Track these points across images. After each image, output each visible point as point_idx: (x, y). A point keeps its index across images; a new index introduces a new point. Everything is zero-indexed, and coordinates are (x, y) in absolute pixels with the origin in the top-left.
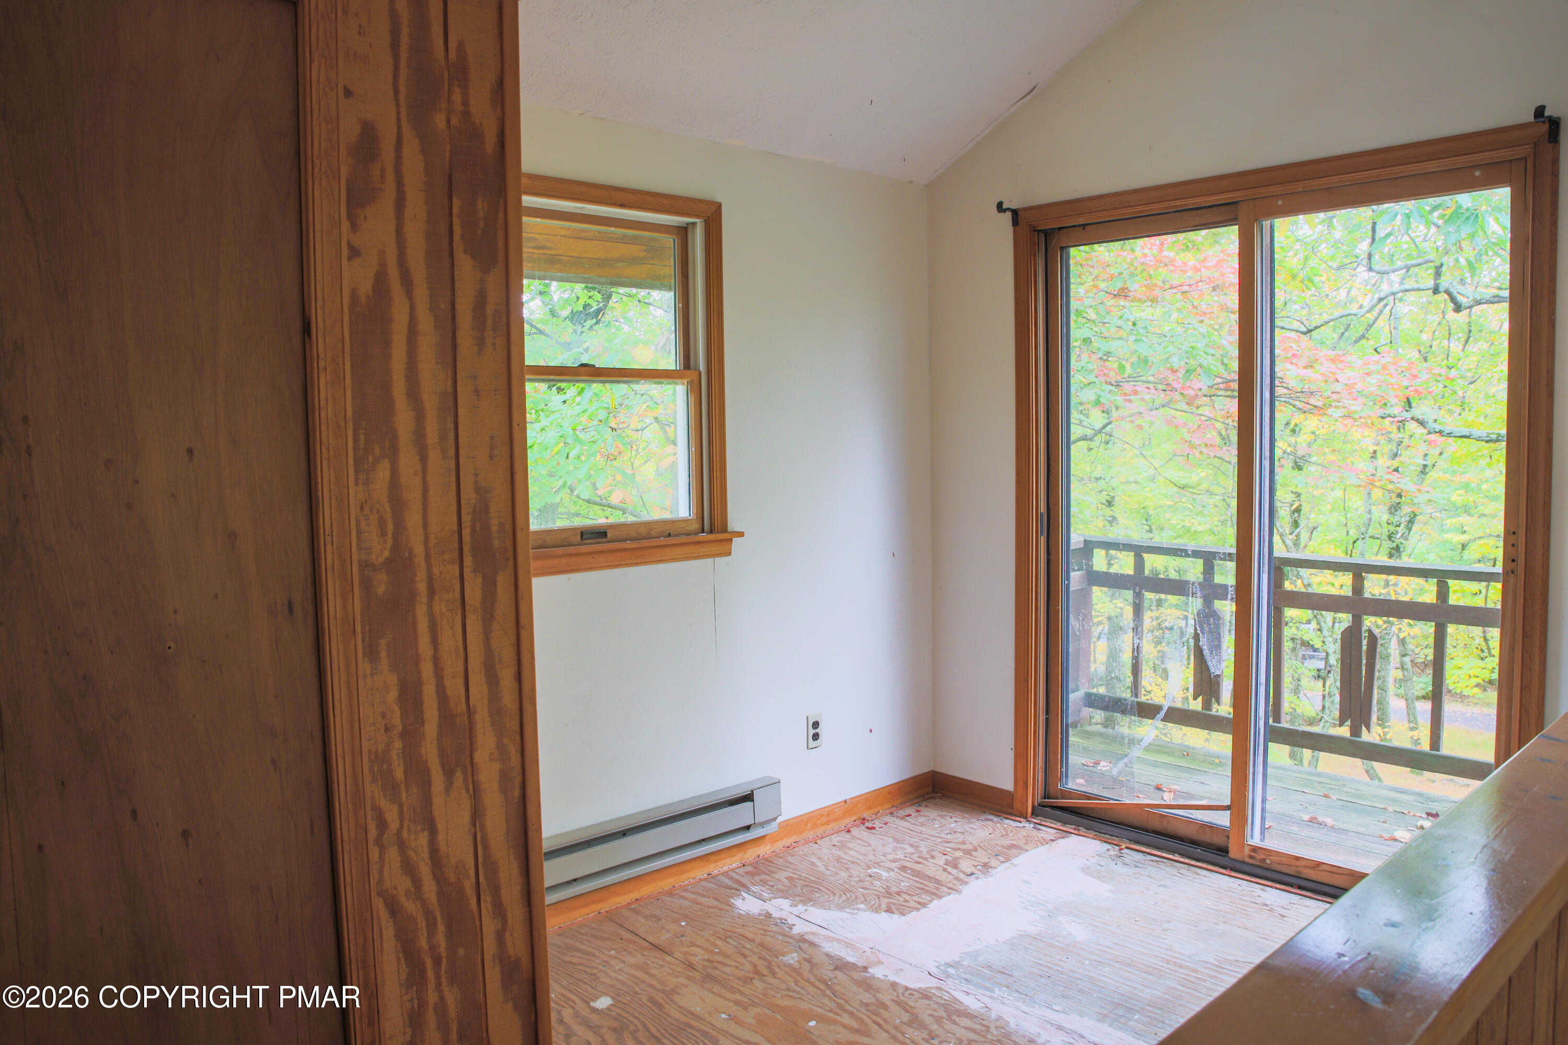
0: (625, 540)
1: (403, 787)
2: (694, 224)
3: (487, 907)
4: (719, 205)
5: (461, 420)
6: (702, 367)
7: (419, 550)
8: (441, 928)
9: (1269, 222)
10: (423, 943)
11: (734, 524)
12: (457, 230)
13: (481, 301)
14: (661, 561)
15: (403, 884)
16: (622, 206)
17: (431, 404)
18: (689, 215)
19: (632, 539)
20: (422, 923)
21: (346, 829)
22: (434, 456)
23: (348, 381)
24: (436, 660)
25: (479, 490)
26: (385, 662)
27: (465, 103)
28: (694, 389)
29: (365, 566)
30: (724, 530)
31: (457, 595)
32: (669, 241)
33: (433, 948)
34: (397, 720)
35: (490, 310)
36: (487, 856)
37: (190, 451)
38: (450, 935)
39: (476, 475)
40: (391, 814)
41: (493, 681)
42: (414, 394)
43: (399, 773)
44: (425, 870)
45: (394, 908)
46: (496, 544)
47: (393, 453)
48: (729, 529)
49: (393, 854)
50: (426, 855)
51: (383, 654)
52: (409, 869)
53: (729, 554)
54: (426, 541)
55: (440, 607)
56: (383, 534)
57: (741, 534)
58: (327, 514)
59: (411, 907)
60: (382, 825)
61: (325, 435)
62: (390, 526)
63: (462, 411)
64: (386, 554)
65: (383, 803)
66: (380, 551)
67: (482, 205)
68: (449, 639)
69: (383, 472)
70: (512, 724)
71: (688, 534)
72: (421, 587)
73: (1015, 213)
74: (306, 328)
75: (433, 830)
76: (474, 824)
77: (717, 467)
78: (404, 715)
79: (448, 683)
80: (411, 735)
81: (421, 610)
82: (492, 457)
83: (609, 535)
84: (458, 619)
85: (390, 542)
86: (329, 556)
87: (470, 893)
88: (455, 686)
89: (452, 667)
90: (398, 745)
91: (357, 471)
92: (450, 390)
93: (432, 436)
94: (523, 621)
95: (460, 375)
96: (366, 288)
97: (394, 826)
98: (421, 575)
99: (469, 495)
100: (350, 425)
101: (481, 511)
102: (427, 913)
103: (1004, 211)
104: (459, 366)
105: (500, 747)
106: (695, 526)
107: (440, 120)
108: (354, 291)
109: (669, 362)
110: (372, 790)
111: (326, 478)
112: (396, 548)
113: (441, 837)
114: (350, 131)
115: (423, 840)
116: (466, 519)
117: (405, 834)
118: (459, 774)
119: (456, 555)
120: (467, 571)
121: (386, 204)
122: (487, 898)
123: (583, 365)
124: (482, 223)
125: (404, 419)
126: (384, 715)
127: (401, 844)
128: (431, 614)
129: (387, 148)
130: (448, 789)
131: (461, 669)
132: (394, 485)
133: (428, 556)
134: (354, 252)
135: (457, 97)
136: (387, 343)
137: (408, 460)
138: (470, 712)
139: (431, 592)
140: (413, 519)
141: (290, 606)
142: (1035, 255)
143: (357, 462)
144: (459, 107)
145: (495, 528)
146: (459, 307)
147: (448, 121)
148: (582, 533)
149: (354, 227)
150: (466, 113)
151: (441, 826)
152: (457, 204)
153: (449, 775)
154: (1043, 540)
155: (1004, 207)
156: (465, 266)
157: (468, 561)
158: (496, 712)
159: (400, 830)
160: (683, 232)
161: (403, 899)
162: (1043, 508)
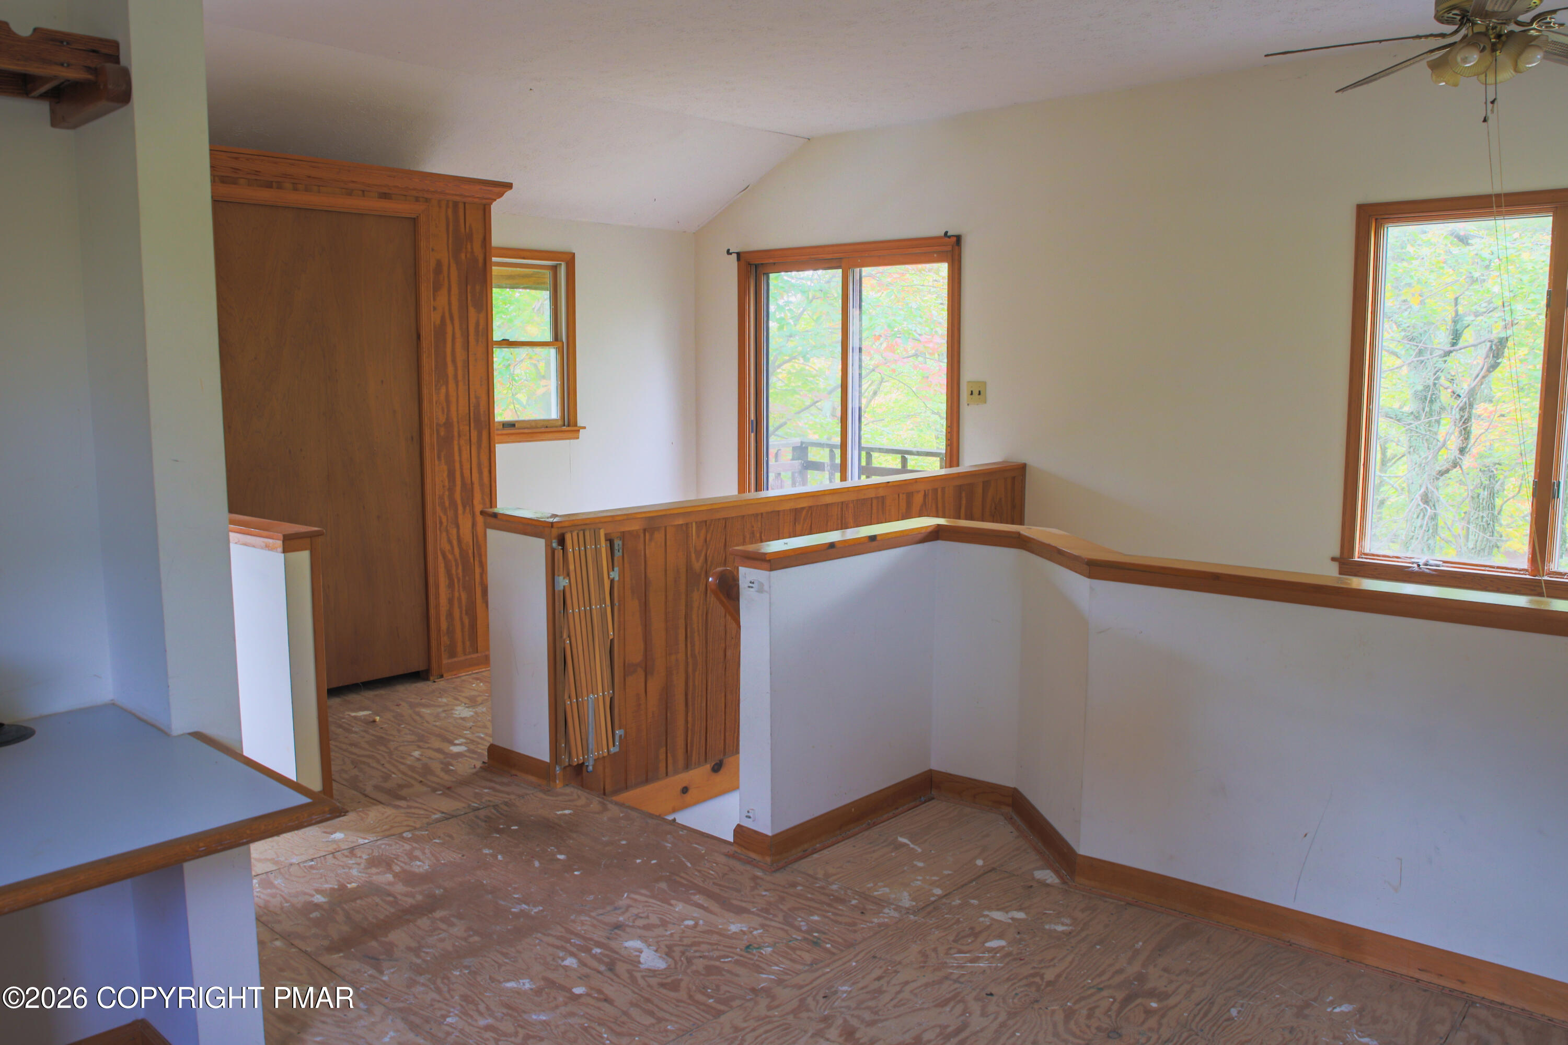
0: (525, 428)
1: (448, 510)
2: (560, 264)
3: (477, 563)
4: (574, 254)
5: (470, 371)
6: (564, 339)
7: (455, 420)
8: (460, 567)
9: (858, 269)
10: (454, 571)
11: (580, 423)
12: (469, 298)
13: (477, 324)
14: (543, 440)
15: (447, 547)
16: (524, 258)
17: (460, 364)
18: (558, 261)
19: (528, 428)
20: (454, 563)
21: (429, 523)
22: (461, 384)
23: (433, 356)
24: (461, 462)
25: (477, 398)
26: (443, 461)
27: (472, 248)
28: (560, 352)
29: (438, 425)
30: (576, 425)
31: (468, 438)
32: (548, 274)
33: (457, 574)
34: (447, 484)
35: (481, 328)
36: (477, 542)
37: (382, 382)
38: (463, 571)
39: (475, 392)
40: (444, 520)
41: (480, 472)
42: (454, 361)
43: (447, 504)
44: (455, 543)
45: (444, 557)
46: (482, 419)
47: (447, 384)
48: (578, 425)
49: (444, 534)
50: (455, 537)
51: (443, 458)
52: (450, 542)
53: (578, 438)
54: (458, 417)
55: (462, 442)
56: (443, 412)
57: (584, 428)
58: (426, 404)
59: (450, 557)
60: (441, 523)
61: (425, 377)
62: (446, 410)
63: (471, 367)
64: (444, 421)
65: (442, 515)
66: (442, 419)
67: (478, 288)
68: (465, 455)
69: (443, 390)
70: (487, 490)
71: (557, 427)
72: (456, 434)
73: (738, 254)
74: (419, 337)
75: (458, 527)
76: (473, 528)
77: (571, 392)
78: (449, 482)
79: (464, 471)
80: (451, 490)
81: (456, 442)
82: (481, 385)
83: (516, 426)
84: (468, 447)
85: (445, 416)
86: (426, 420)
87: (471, 555)
88: (467, 473)
89: (466, 466)
90: (447, 493)
91: (436, 389)
92: (467, 359)
93: (460, 377)
94: (492, 449)
95: (470, 353)
96: (438, 322)
97: (445, 524)
98: (456, 429)
99: (473, 400)
100: (434, 373)
101: (478, 405)
102: (456, 560)
103: (731, 254)
104: (470, 350)
105: (483, 498)
106: (560, 423)
107: (463, 256)
108: (434, 323)
109: (547, 336)
110: (438, 509)
111: (425, 391)
112: (447, 419)
113: (461, 531)
114: (433, 264)
115: (454, 531)
116: (472, 408)
117: (449, 528)
118: (468, 508)
119: (468, 422)
120: (472, 428)
121: (444, 291)
122: (477, 559)
123: (503, 340)
124: (478, 295)
125: (450, 370)
126: (442, 481)
127: (447, 531)
128: (459, 444)
129: (445, 269)
130: (464, 512)
131: (469, 466)
132: (447, 395)
133: (458, 422)
134: (435, 309)
135: (469, 246)
136: (445, 342)
137: (452, 385)
138: (472, 483)
139: (459, 436)
140: (453, 408)
141: (412, 438)
142: (749, 278)
143: (436, 386)
144: (469, 250)
145: (482, 413)
146: (470, 327)
147: (466, 256)
148: (503, 425)
149: (434, 300)
150: (472, 252)
151: (461, 527)
152: (469, 287)
153: (464, 507)
154: (753, 435)
155: (730, 252)
156: (472, 311)
157: (472, 425)
158: (482, 485)
159: (447, 526)
160: (555, 269)
161: (447, 554)
162: (753, 417)
